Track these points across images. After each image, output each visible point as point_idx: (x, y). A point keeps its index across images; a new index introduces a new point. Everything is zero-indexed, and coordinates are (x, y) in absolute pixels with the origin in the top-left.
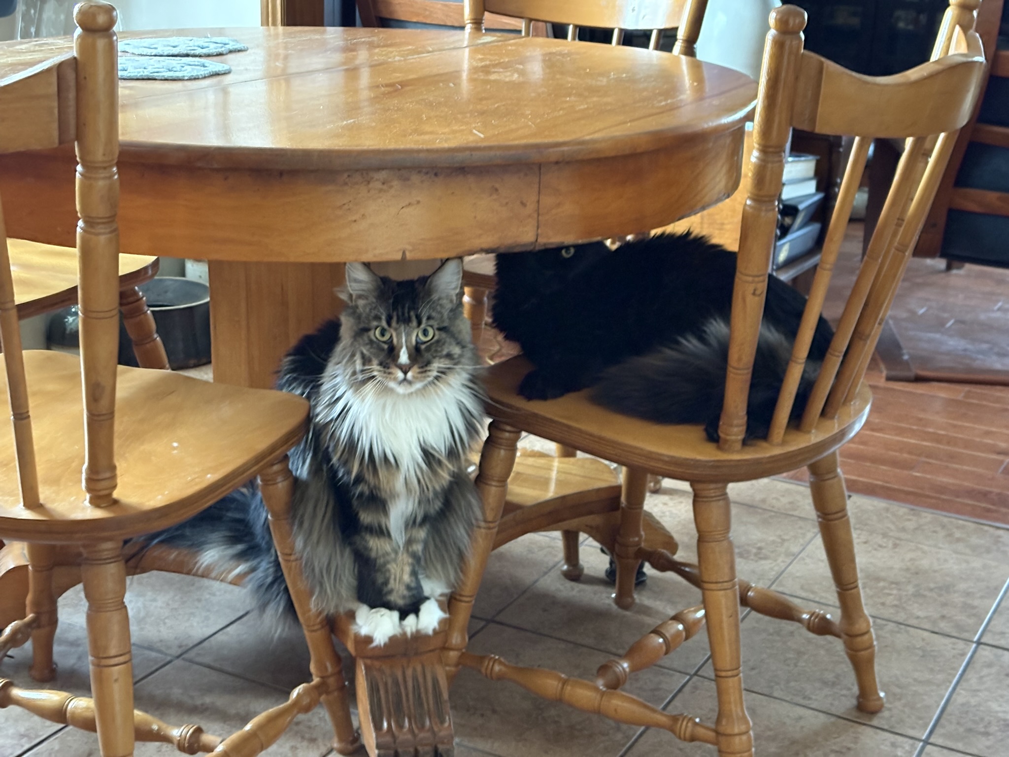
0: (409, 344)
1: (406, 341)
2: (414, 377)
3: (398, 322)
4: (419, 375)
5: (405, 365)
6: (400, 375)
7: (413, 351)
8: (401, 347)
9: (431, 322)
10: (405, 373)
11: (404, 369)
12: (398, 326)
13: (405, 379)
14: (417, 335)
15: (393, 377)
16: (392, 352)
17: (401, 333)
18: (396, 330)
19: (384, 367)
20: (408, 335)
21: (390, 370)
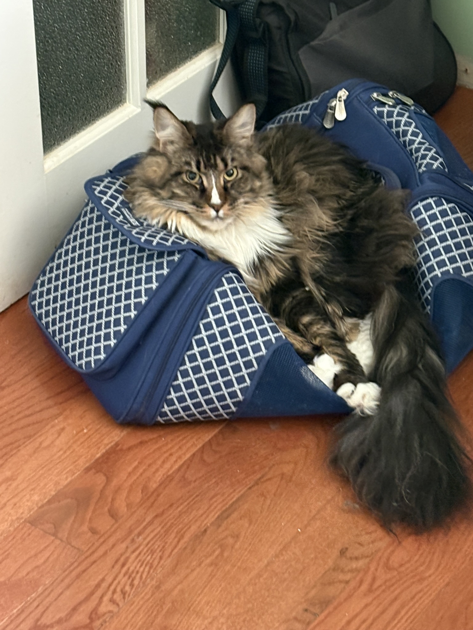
0: (218, 185)
1: (216, 183)
2: (224, 214)
3: (205, 168)
4: (230, 213)
5: (217, 205)
6: (213, 213)
7: (222, 190)
8: (212, 188)
9: (235, 164)
10: (217, 211)
11: (216, 208)
12: (206, 171)
13: (217, 217)
14: (224, 178)
15: (204, 214)
16: (204, 193)
17: (211, 176)
18: (205, 174)
19: (198, 207)
20: (217, 178)
21: (204, 210)
